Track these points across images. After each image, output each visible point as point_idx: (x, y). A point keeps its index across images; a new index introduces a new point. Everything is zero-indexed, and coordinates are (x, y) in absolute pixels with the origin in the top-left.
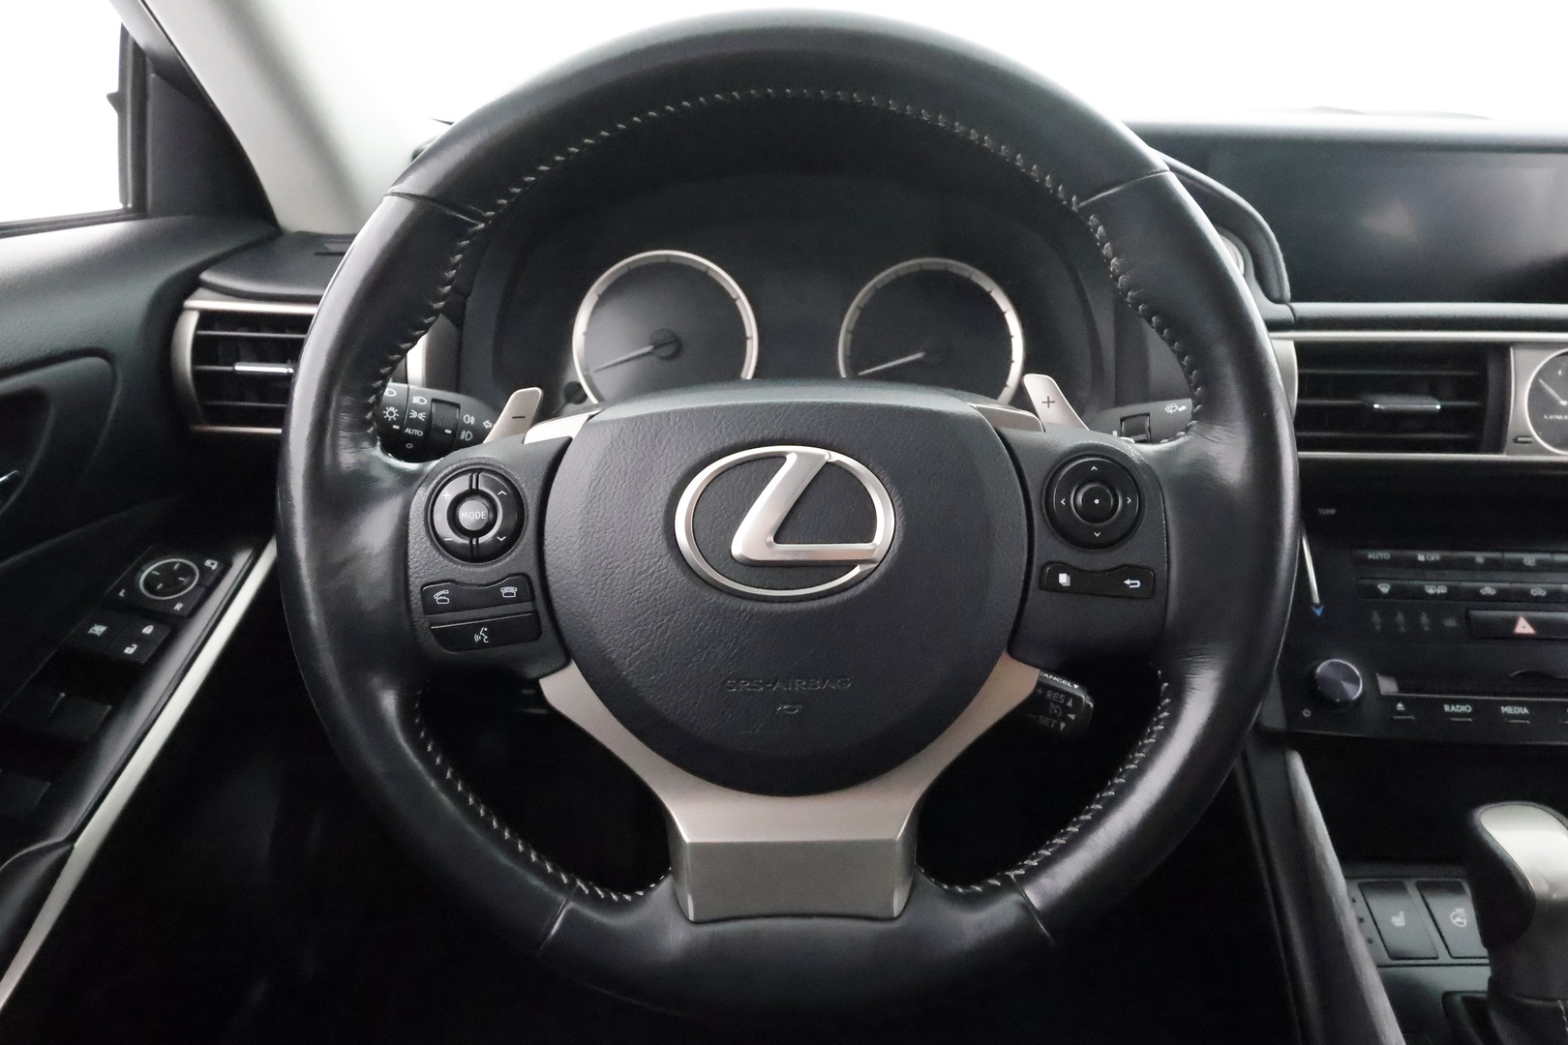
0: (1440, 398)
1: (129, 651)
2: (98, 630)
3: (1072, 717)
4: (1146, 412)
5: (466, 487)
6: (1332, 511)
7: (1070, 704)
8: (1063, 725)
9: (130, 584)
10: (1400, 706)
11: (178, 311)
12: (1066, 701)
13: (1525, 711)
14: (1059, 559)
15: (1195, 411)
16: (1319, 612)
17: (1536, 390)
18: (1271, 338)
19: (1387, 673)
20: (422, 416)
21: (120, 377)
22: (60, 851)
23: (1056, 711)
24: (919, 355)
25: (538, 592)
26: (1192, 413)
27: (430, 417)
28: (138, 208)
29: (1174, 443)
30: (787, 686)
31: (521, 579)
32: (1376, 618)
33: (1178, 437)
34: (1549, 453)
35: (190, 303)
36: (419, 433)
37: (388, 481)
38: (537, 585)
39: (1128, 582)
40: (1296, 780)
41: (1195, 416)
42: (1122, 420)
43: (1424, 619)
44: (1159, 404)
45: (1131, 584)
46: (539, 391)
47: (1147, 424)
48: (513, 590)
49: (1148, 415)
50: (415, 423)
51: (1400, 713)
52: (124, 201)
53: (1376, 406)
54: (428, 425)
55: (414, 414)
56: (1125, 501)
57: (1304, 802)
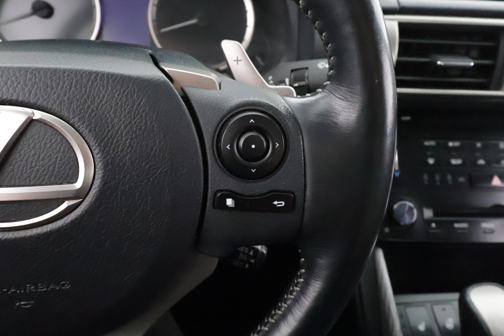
0: (473, 58)
3: (253, 261)
4: (306, 66)
6: (408, 118)
7: (251, 253)
8: (247, 266)
10: (433, 225)
12: (249, 251)
14: (227, 187)
15: (329, 74)
16: (397, 174)
18: (385, 20)
19: (428, 207)
23: (243, 258)
24: (193, 21)
26: (328, 75)
29: (314, 98)
30: (20, 290)
32: (426, 177)
33: (318, 93)
39: (276, 203)
40: (378, 265)
41: (329, 78)
42: (292, 71)
43: (449, 177)
44: (314, 62)
45: (278, 204)
47: (306, 75)
49: (307, 68)
51: (433, 229)
53: (439, 63)
56: (274, 145)
57: (382, 277)
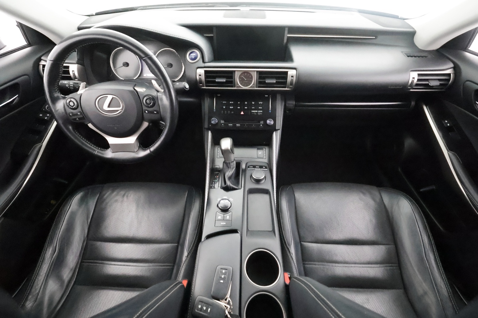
0: (225, 79)
1: (46, 118)
2: (41, 115)
5: (70, 100)
6: (220, 95)
9: (45, 108)
11: (39, 65)
13: (240, 125)
14: (146, 109)
16: (215, 111)
17: (240, 78)
19: (222, 120)
20: (72, 86)
21: (31, 78)
22: (41, 145)
25: (83, 114)
27: (74, 85)
28: (29, 45)
31: (80, 112)
32: (222, 112)
34: (242, 88)
35: (40, 63)
36: (73, 88)
37: (61, 97)
38: (82, 112)
39: (155, 112)
43: (229, 112)
46: (85, 83)
48: (79, 113)
50: (72, 87)
51: (223, 125)
52: (27, 42)
53: (216, 81)
54: (74, 87)
55: (71, 86)
56: (153, 102)
